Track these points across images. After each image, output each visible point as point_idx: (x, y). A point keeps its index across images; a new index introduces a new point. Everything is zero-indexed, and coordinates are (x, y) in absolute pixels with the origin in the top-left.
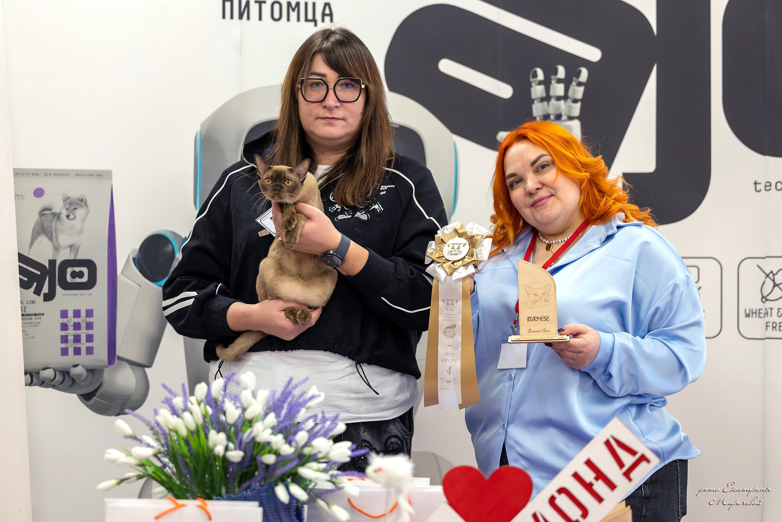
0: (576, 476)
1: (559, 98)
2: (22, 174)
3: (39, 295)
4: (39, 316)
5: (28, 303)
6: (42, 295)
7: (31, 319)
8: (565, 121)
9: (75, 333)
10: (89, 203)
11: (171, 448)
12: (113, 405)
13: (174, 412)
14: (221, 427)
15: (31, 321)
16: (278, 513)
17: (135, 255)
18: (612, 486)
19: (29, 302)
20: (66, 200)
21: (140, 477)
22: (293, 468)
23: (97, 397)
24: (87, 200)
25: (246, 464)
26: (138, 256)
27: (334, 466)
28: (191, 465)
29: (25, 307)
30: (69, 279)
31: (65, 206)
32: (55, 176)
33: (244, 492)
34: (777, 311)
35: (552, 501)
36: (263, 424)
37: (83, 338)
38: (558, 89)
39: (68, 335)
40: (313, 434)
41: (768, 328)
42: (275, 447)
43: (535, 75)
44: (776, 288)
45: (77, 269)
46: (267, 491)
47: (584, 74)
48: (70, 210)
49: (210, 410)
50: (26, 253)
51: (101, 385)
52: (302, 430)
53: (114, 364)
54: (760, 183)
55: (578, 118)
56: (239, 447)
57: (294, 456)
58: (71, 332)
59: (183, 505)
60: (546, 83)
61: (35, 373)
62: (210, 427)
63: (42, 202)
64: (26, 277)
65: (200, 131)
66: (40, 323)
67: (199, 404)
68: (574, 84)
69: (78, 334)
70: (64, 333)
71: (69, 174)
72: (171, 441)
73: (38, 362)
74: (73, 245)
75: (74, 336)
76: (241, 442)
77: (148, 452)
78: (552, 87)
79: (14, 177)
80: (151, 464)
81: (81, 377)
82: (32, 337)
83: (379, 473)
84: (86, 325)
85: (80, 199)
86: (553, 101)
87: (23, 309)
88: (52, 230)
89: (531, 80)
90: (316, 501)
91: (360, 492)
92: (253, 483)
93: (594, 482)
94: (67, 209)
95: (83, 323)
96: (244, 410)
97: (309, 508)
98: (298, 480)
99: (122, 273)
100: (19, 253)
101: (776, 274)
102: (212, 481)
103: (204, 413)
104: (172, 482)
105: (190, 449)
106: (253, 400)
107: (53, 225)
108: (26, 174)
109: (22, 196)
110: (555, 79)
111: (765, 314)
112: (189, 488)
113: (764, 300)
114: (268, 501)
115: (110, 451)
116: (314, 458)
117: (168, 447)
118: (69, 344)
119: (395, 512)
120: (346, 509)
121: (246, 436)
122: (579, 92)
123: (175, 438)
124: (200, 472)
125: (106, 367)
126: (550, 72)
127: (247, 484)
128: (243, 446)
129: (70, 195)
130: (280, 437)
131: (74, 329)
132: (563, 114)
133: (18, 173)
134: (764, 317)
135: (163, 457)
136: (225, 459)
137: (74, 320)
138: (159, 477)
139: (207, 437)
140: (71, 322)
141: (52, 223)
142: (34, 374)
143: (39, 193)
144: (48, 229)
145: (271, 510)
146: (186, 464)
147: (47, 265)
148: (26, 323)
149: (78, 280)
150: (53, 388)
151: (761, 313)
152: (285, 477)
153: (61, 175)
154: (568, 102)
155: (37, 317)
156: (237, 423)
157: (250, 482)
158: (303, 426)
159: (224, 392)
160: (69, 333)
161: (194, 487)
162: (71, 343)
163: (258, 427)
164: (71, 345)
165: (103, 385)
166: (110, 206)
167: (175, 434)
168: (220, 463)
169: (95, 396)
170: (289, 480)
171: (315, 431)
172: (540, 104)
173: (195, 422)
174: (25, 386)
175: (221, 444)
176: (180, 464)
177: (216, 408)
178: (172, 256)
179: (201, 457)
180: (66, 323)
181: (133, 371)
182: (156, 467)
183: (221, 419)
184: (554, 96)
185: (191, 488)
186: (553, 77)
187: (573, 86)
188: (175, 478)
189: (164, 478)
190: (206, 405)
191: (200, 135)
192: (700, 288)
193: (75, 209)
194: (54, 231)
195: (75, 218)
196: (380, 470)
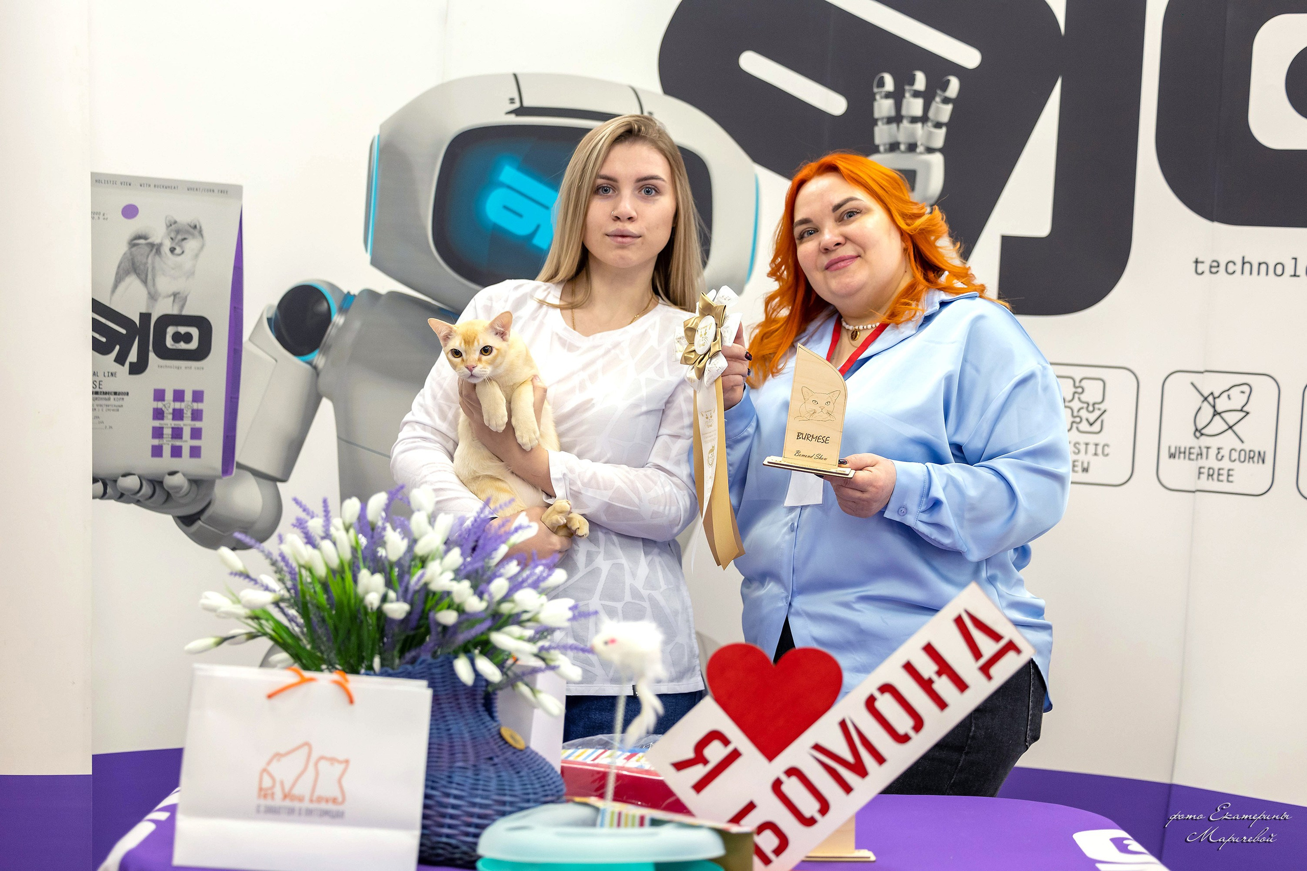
0: (909, 668)
1: (914, 120)
2: (105, 182)
3: (123, 364)
4: (121, 396)
5: (104, 376)
6: (127, 364)
7: (109, 399)
8: (921, 153)
9: (175, 425)
11: (300, 594)
12: (227, 534)
13: (310, 541)
14: (378, 565)
15: (108, 403)
16: (457, 699)
17: (271, 313)
18: (962, 686)
19: (106, 374)
20: (171, 225)
21: (252, 636)
22: (482, 633)
23: (203, 522)
24: (203, 227)
25: (413, 623)
26: (276, 315)
27: (545, 633)
28: (330, 622)
29: (100, 382)
30: (169, 343)
31: (169, 234)
32: (156, 188)
33: (408, 666)
34: (1217, 452)
35: (870, 703)
36: (441, 563)
37: (187, 433)
38: (915, 106)
39: (164, 426)
40: (516, 583)
41: (1202, 476)
42: (457, 600)
43: (881, 84)
44: (1217, 418)
45: (183, 330)
46: (442, 666)
47: (954, 86)
48: (177, 241)
49: (363, 541)
50: (105, 301)
51: (209, 504)
52: (500, 576)
53: (231, 473)
54: (1202, 262)
55: (940, 150)
56: (404, 596)
57: (484, 615)
58: (168, 423)
59: (311, 680)
60: (897, 96)
61: (110, 480)
62: (361, 565)
63: (134, 226)
64: (103, 336)
65: (379, 136)
66: (122, 406)
67: (347, 530)
68: (938, 99)
69: (179, 426)
70: (157, 423)
71: (177, 187)
72: (302, 583)
73: (114, 464)
74: (178, 293)
75: (173, 428)
76: (406, 590)
77: (263, 598)
78: (905, 102)
79: (92, 185)
80: (270, 617)
81: (181, 490)
82: (108, 427)
83: (611, 646)
84: (192, 414)
85: (192, 225)
86: (905, 124)
87: (97, 384)
88: (148, 268)
89: (875, 90)
90: (517, 686)
92: (422, 654)
93: (935, 677)
94: (172, 239)
95: (187, 411)
96: (414, 542)
98: (490, 651)
99: (250, 339)
100: (93, 300)
101: (1219, 397)
102: (360, 644)
103: (354, 544)
104: (300, 645)
105: (330, 598)
106: (429, 528)
107: (150, 260)
108: (112, 182)
109: (104, 215)
110: (910, 90)
111: (1198, 455)
112: (325, 657)
113: (1198, 434)
114: (445, 681)
115: (208, 594)
116: (515, 619)
117: (296, 593)
118: (165, 440)
121: (415, 580)
122: (944, 112)
123: (309, 580)
124: (342, 633)
125: (220, 478)
126: (904, 81)
127: (413, 653)
128: (409, 596)
129: (178, 220)
130: (466, 584)
131: (174, 419)
132: (919, 144)
133: (98, 180)
134: (1197, 459)
135: (288, 607)
136: (380, 613)
137: (174, 405)
138: (281, 637)
139: (355, 580)
140: (169, 407)
141: (147, 258)
142: (108, 482)
143: (130, 212)
144: (142, 267)
145: (447, 694)
146: (323, 620)
147: (137, 320)
148: (101, 406)
149: (182, 346)
150: (137, 505)
151: (1193, 454)
152: (470, 646)
153: (164, 187)
154: (927, 126)
155: (119, 397)
156: (402, 562)
157: (418, 650)
158: (502, 571)
159: (386, 514)
160: (165, 424)
161: (332, 655)
162: (168, 439)
163: (433, 568)
164: (167, 442)
165: (212, 504)
166: (238, 238)
167: (308, 573)
168: (372, 620)
169: (200, 519)
170: (477, 651)
171: (520, 579)
172: (886, 127)
173: (339, 556)
174: (93, 498)
175: (376, 591)
176: (315, 619)
177: (372, 537)
178: (327, 319)
179: (346, 609)
180: (162, 409)
181: (259, 486)
182: (278, 623)
183: (379, 554)
184: (908, 117)
185: (328, 655)
186: (907, 88)
187: (937, 102)
188: (304, 640)
189: (289, 640)
190: (357, 533)
191: (378, 142)
192: (1105, 411)
193: (184, 239)
194: (150, 270)
195: (183, 252)
196: (612, 641)
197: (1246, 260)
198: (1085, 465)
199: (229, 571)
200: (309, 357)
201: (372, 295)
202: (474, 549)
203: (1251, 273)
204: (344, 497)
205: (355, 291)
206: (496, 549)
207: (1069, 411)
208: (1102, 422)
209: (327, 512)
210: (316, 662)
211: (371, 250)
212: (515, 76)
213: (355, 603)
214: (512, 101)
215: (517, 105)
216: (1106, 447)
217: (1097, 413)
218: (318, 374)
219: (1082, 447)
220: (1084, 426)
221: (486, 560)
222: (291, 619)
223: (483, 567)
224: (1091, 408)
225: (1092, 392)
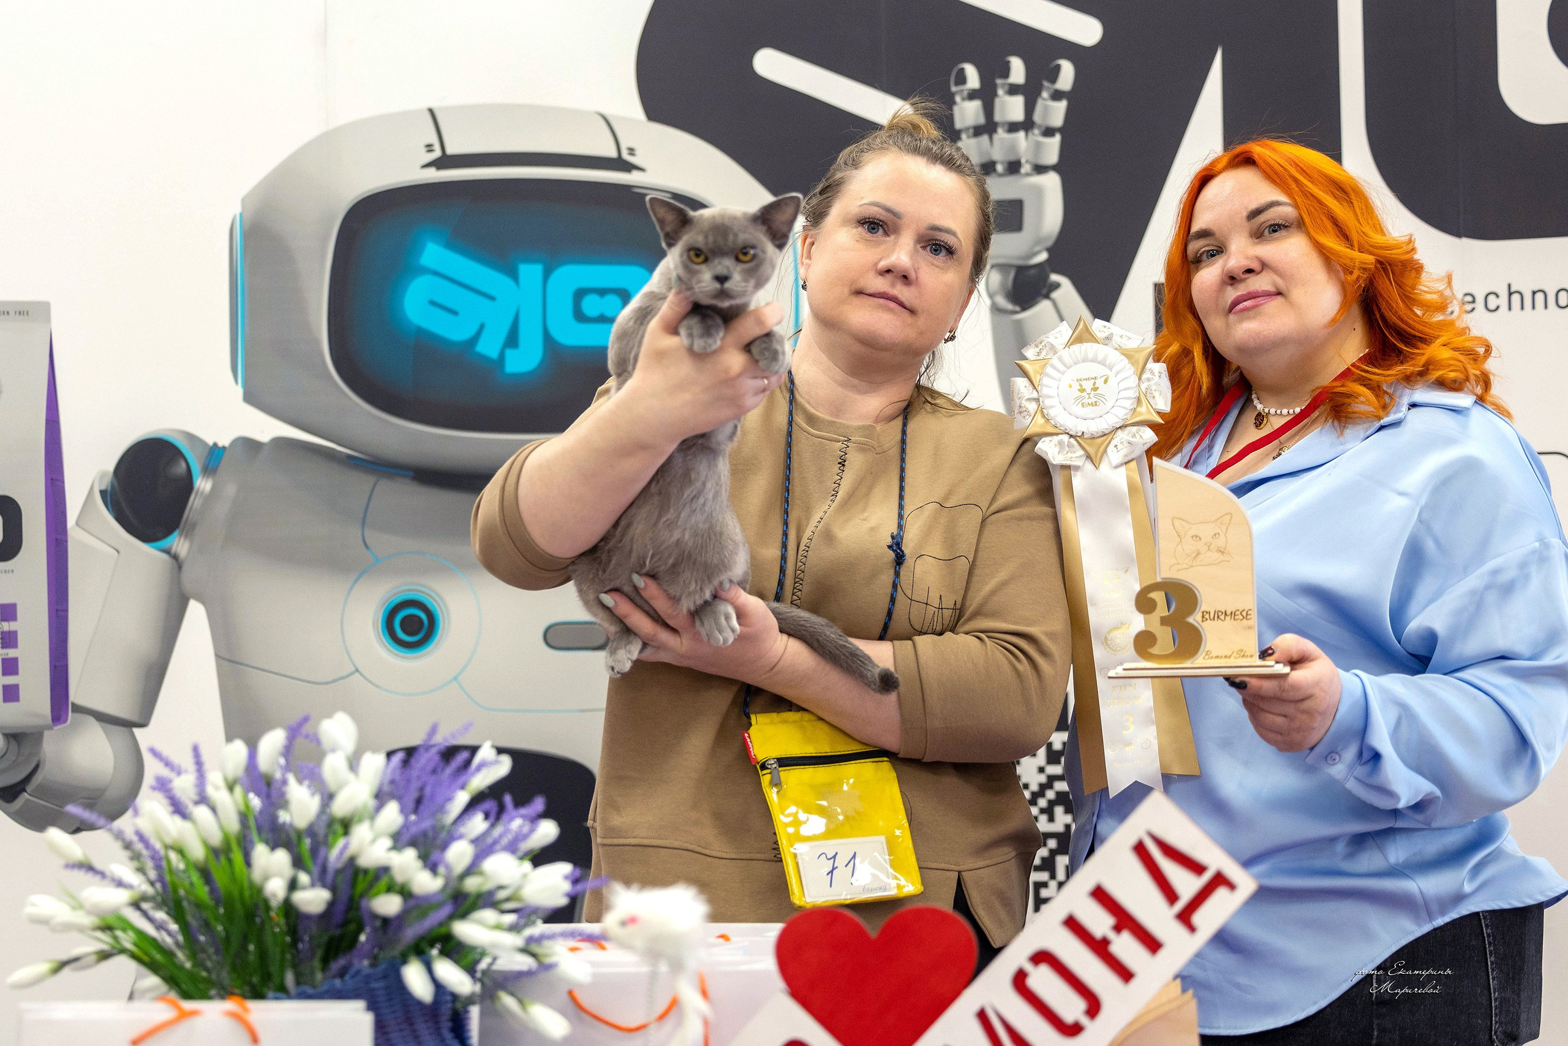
0: (1072, 924)
1: (1013, 127)
8: (1028, 175)
11: (170, 889)
13: (179, 809)
14: (280, 838)
16: (411, 1024)
17: (105, 484)
18: (1152, 944)
21: (103, 956)
22: (441, 924)
23: (29, 795)
25: (338, 917)
26: (113, 486)
27: (535, 915)
28: (217, 926)
33: (337, 980)
35: (1019, 981)
36: (372, 826)
38: (1012, 108)
40: (485, 846)
42: (399, 878)
43: (962, 79)
46: (385, 977)
47: (1067, 74)
49: (256, 802)
51: (37, 767)
52: (461, 837)
53: (65, 721)
55: (1054, 168)
56: (322, 878)
57: (441, 898)
59: (194, 1013)
60: (986, 95)
62: (255, 836)
65: (241, 214)
67: (231, 788)
68: (1045, 94)
72: (171, 873)
76: (324, 870)
77: (118, 898)
78: (998, 102)
80: (127, 926)
83: (630, 929)
84: (3, 638)
86: (1001, 134)
89: (954, 89)
90: (499, 998)
91: (594, 975)
92: (356, 962)
93: (1111, 935)
96: (328, 798)
97: (483, 1014)
98: (454, 949)
99: (77, 524)
102: (263, 955)
103: (242, 807)
104: (174, 964)
105: (213, 891)
106: (351, 776)
110: (1004, 85)
112: (214, 976)
114: (390, 1000)
115: (35, 898)
116: (487, 900)
117: (164, 885)
119: (673, 1017)
120: (564, 1013)
121: (335, 855)
122: (1056, 113)
123: (182, 866)
124: (235, 942)
125: (50, 728)
126: (993, 72)
127: (341, 962)
128: (329, 878)
130: (410, 854)
132: (1023, 161)
135: (154, 908)
136: (288, 908)
138: (146, 953)
139: (248, 863)
145: (393, 1018)
146: (207, 924)
152: (424, 945)
154: (1033, 134)
156: (316, 829)
157: (348, 958)
158: (462, 830)
159: (287, 761)
161: (224, 974)
163: (361, 833)
165: (41, 765)
166: (49, 377)
167: (179, 857)
168: (278, 918)
169: (25, 791)
170: (435, 952)
171: (489, 840)
172: (973, 141)
173: (221, 827)
175: (279, 875)
176: (194, 923)
177: (269, 796)
178: (186, 486)
179: (238, 906)
181: (107, 735)
182: (140, 933)
183: (281, 820)
184: (1003, 124)
185: (218, 976)
186: (999, 81)
187: (1044, 99)
188: (180, 955)
189: (158, 957)
190: (246, 791)
191: (240, 223)
196: (632, 920)
197: (1513, 290)
199: (62, 862)
200: (165, 543)
201: (249, 445)
202: (419, 801)
203: (1522, 308)
205: (224, 441)
206: (450, 799)
209: (199, 764)
210: (201, 986)
211: (242, 379)
212: (431, 112)
213: (252, 896)
214: (429, 148)
215: (437, 153)
218: (180, 567)
221: (439, 816)
222: (160, 927)
223: (434, 827)
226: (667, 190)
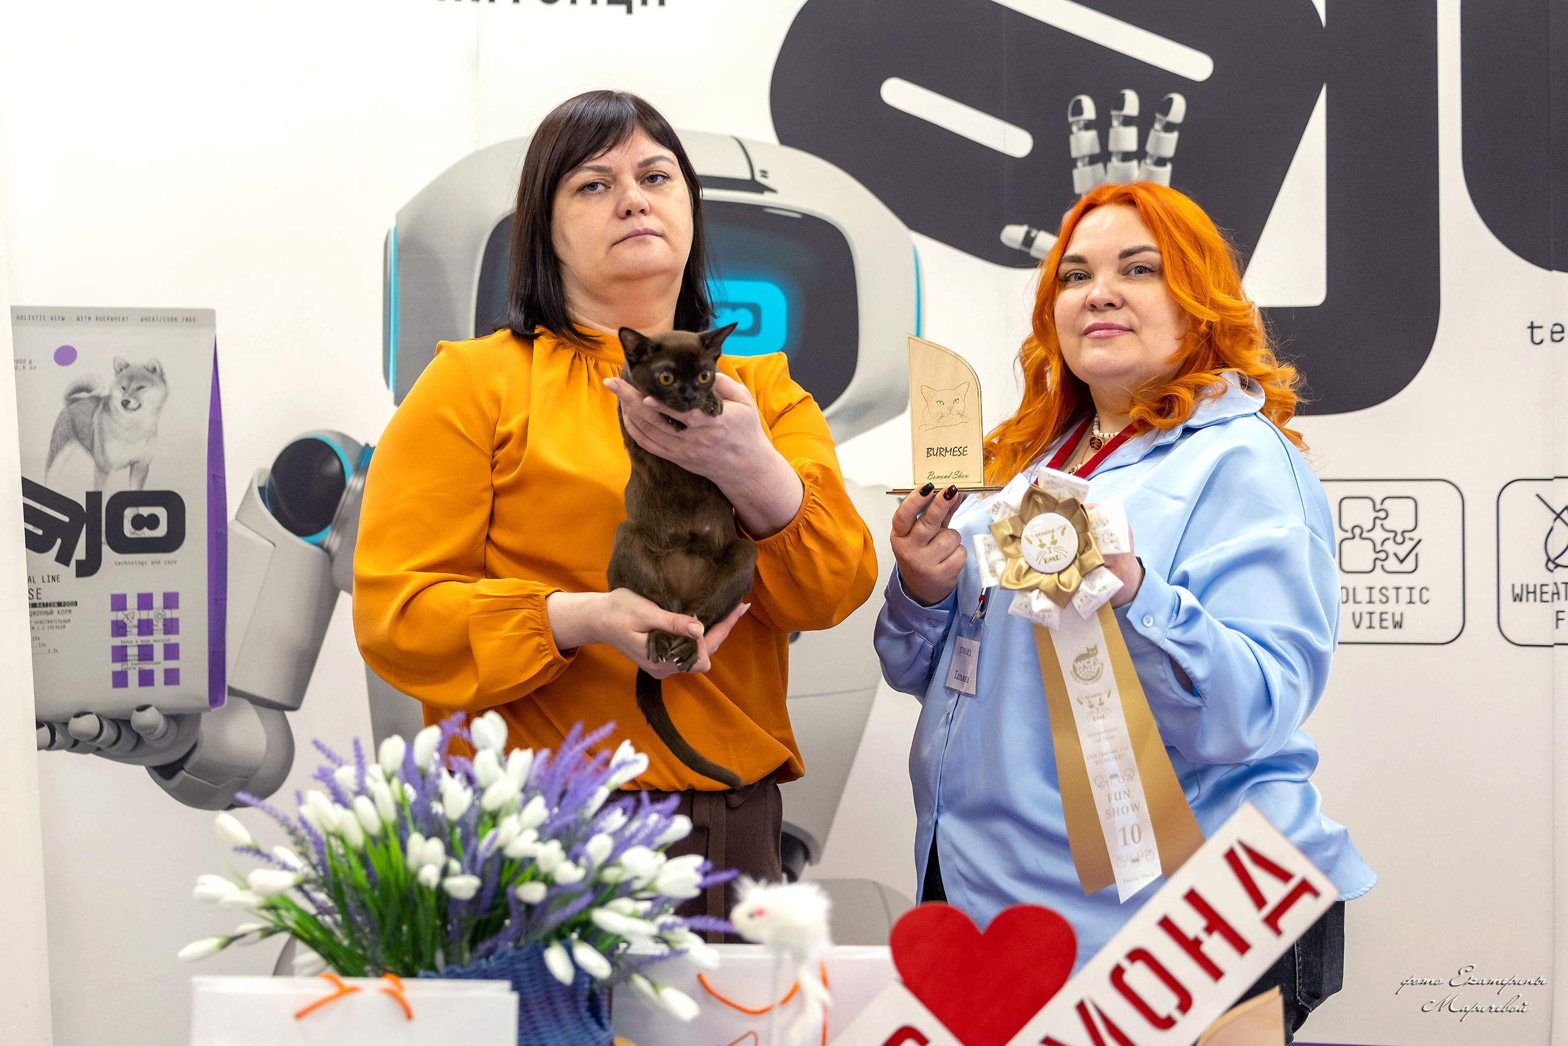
0: (1167, 924)
1: (1126, 157)
2: (31, 318)
3: (67, 564)
4: (67, 608)
5: (43, 582)
6: (73, 563)
7: (52, 613)
9: (142, 641)
10: (168, 377)
11: (331, 872)
12: (219, 787)
13: (339, 798)
14: (434, 828)
15: (50, 618)
16: (552, 1003)
17: (264, 480)
18: (1241, 945)
19: (46, 579)
20: (121, 370)
21: (268, 933)
22: (581, 912)
23: (187, 772)
24: (165, 370)
25: (486, 903)
26: (270, 482)
27: (666, 906)
28: (372, 907)
29: (37, 589)
30: (128, 530)
31: (119, 382)
32: (99, 322)
33: (483, 961)
35: (1117, 976)
36: (519, 819)
37: (159, 652)
38: (1126, 138)
39: (128, 644)
40: (623, 840)
41: (1561, 623)
42: (543, 867)
43: (1078, 110)
45: (145, 511)
46: (529, 959)
47: (1179, 107)
48: (130, 391)
49: (411, 792)
50: (39, 479)
51: (194, 747)
52: (600, 831)
53: (222, 703)
54: (1540, 327)
56: (472, 866)
57: (582, 887)
58: (133, 640)
59: (354, 990)
60: (1101, 126)
61: (58, 723)
62: (411, 827)
63: (72, 375)
64: (39, 527)
65: (395, 229)
66: (69, 621)
67: (389, 780)
68: (1157, 126)
69: (148, 643)
70: (118, 641)
71: (127, 318)
72: (332, 857)
73: (64, 701)
74: (137, 462)
75: (139, 646)
76: (474, 858)
77: (282, 881)
78: (1112, 132)
79: (13, 325)
80: (291, 906)
81: (155, 730)
82: (52, 651)
83: (757, 921)
84: (165, 625)
85: (150, 367)
86: (1115, 162)
87: (35, 594)
88: (94, 431)
89: (1071, 119)
90: (632, 980)
91: (722, 961)
92: (501, 943)
93: (1203, 936)
94: (124, 388)
95: (157, 621)
96: (479, 792)
98: (592, 934)
99: (237, 518)
100: (23, 479)
102: (415, 937)
103: (399, 798)
104: (333, 942)
105: (370, 875)
106: (500, 771)
107: (96, 420)
108: (39, 318)
109: (30, 362)
110: (1118, 116)
111: (1554, 594)
112: (369, 954)
113: (1551, 566)
114: (532, 980)
115: (204, 878)
116: (624, 890)
117: (325, 870)
118: (129, 663)
119: (794, 1001)
120: (693, 996)
121: (484, 845)
122: (1167, 143)
123: (341, 851)
124: (390, 921)
125: (207, 710)
127: (488, 944)
128: (479, 866)
129: (130, 361)
130: (555, 847)
131: (140, 634)
133: (21, 316)
134: (1553, 600)
135: (315, 890)
136: (441, 893)
137: (140, 615)
138: (307, 931)
139: (404, 848)
140: (133, 618)
141: (92, 417)
142: (57, 726)
143: (65, 356)
144: (86, 430)
145: (538, 997)
146: (363, 905)
147: (82, 502)
148: (41, 622)
149: (146, 533)
150: (97, 755)
151: (1546, 593)
152: (565, 930)
153: (110, 319)
154: (1145, 163)
155: (64, 608)
156: (467, 820)
157: (494, 940)
158: (603, 824)
159: (440, 755)
160: (129, 642)
161: (379, 951)
162: (133, 662)
163: (509, 826)
164: (134, 666)
165: (198, 746)
166: (213, 381)
167: (339, 842)
168: (432, 901)
169: (183, 769)
170: (574, 937)
171: (627, 834)
172: (1088, 169)
173: (380, 817)
174: (38, 750)
175: (433, 862)
176: (352, 905)
177: (423, 788)
178: (339, 484)
179: (394, 889)
180: (123, 621)
181: (260, 718)
182: (302, 912)
183: (434, 811)
184: (1118, 153)
185: (373, 953)
186: (1114, 113)
187: (1156, 131)
188: (338, 933)
189: (317, 934)
190: (403, 783)
191: (395, 237)
192: (1420, 541)
193: (141, 388)
194: (96, 433)
195: (140, 406)
196: (759, 913)
198: (1398, 618)
200: (318, 537)
202: (563, 795)
204: (381, 734)
206: (592, 795)
207: (1369, 544)
208: (1417, 555)
209: (359, 758)
210: (357, 962)
211: (393, 381)
213: (406, 880)
216: (1424, 591)
217: (1409, 545)
218: (332, 559)
219: (1392, 594)
220: (1392, 564)
221: (579, 810)
222: (320, 906)
223: (576, 821)
224: (1399, 539)
225: (1400, 517)
226: (797, 210)
